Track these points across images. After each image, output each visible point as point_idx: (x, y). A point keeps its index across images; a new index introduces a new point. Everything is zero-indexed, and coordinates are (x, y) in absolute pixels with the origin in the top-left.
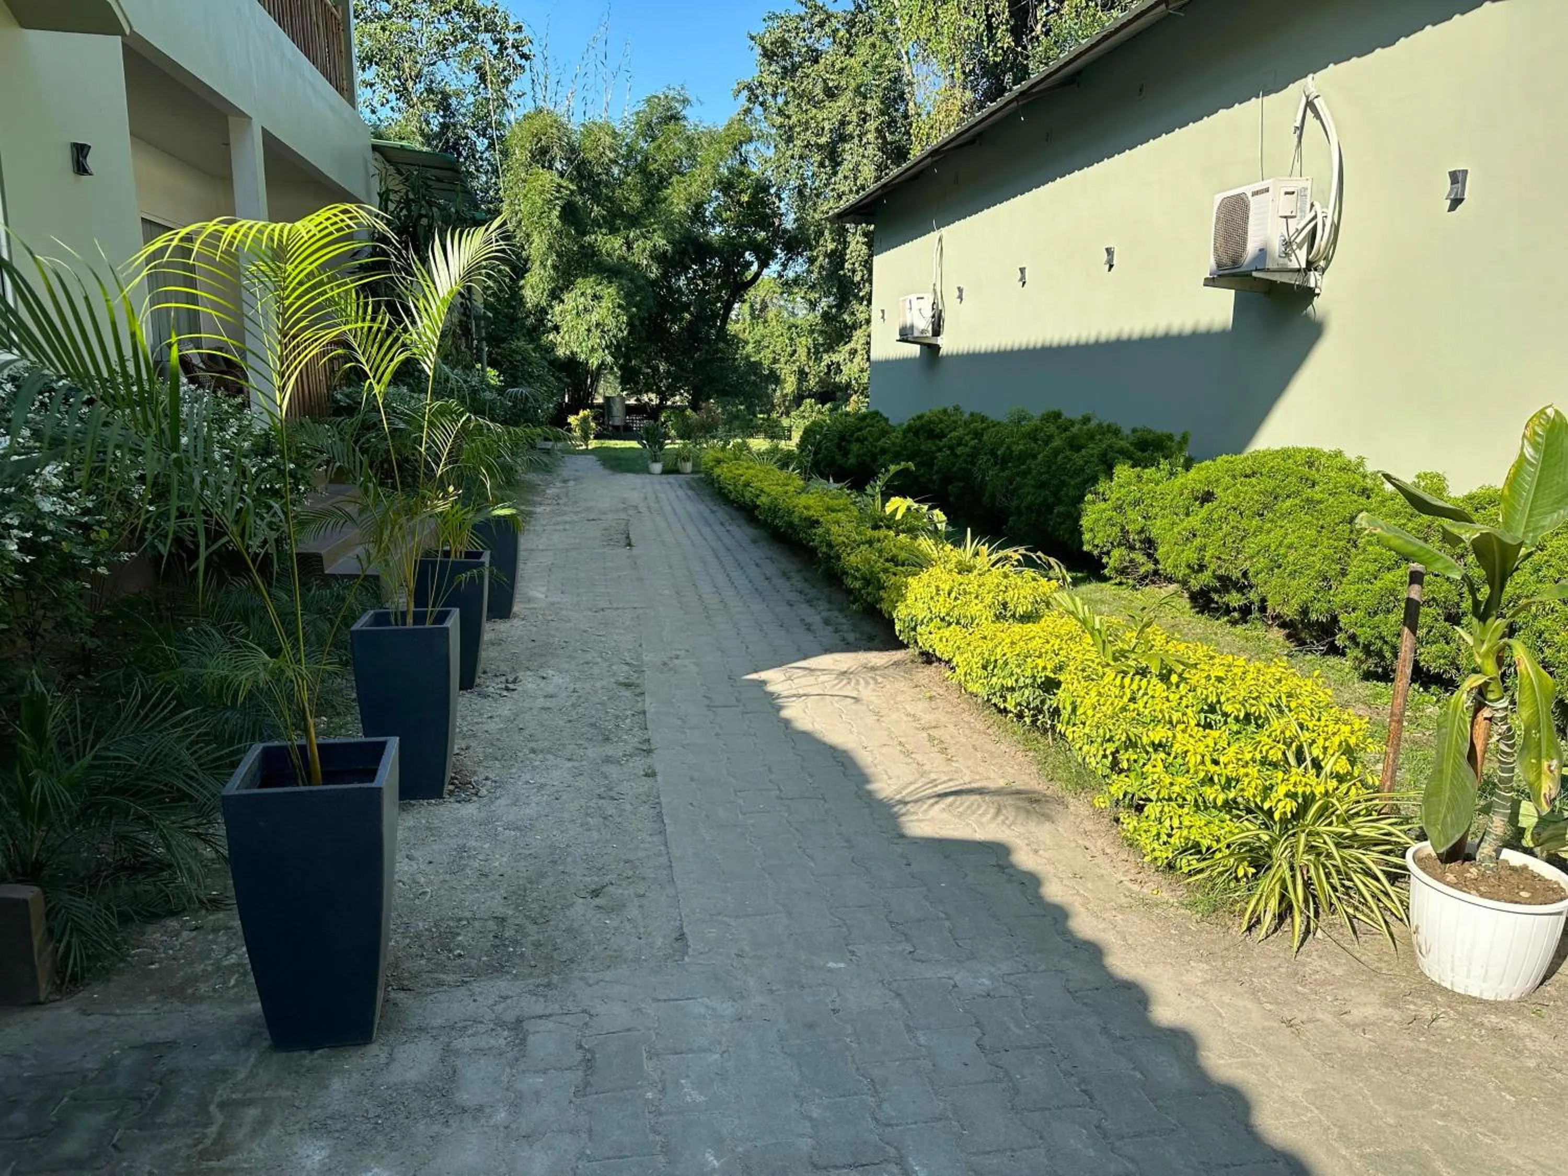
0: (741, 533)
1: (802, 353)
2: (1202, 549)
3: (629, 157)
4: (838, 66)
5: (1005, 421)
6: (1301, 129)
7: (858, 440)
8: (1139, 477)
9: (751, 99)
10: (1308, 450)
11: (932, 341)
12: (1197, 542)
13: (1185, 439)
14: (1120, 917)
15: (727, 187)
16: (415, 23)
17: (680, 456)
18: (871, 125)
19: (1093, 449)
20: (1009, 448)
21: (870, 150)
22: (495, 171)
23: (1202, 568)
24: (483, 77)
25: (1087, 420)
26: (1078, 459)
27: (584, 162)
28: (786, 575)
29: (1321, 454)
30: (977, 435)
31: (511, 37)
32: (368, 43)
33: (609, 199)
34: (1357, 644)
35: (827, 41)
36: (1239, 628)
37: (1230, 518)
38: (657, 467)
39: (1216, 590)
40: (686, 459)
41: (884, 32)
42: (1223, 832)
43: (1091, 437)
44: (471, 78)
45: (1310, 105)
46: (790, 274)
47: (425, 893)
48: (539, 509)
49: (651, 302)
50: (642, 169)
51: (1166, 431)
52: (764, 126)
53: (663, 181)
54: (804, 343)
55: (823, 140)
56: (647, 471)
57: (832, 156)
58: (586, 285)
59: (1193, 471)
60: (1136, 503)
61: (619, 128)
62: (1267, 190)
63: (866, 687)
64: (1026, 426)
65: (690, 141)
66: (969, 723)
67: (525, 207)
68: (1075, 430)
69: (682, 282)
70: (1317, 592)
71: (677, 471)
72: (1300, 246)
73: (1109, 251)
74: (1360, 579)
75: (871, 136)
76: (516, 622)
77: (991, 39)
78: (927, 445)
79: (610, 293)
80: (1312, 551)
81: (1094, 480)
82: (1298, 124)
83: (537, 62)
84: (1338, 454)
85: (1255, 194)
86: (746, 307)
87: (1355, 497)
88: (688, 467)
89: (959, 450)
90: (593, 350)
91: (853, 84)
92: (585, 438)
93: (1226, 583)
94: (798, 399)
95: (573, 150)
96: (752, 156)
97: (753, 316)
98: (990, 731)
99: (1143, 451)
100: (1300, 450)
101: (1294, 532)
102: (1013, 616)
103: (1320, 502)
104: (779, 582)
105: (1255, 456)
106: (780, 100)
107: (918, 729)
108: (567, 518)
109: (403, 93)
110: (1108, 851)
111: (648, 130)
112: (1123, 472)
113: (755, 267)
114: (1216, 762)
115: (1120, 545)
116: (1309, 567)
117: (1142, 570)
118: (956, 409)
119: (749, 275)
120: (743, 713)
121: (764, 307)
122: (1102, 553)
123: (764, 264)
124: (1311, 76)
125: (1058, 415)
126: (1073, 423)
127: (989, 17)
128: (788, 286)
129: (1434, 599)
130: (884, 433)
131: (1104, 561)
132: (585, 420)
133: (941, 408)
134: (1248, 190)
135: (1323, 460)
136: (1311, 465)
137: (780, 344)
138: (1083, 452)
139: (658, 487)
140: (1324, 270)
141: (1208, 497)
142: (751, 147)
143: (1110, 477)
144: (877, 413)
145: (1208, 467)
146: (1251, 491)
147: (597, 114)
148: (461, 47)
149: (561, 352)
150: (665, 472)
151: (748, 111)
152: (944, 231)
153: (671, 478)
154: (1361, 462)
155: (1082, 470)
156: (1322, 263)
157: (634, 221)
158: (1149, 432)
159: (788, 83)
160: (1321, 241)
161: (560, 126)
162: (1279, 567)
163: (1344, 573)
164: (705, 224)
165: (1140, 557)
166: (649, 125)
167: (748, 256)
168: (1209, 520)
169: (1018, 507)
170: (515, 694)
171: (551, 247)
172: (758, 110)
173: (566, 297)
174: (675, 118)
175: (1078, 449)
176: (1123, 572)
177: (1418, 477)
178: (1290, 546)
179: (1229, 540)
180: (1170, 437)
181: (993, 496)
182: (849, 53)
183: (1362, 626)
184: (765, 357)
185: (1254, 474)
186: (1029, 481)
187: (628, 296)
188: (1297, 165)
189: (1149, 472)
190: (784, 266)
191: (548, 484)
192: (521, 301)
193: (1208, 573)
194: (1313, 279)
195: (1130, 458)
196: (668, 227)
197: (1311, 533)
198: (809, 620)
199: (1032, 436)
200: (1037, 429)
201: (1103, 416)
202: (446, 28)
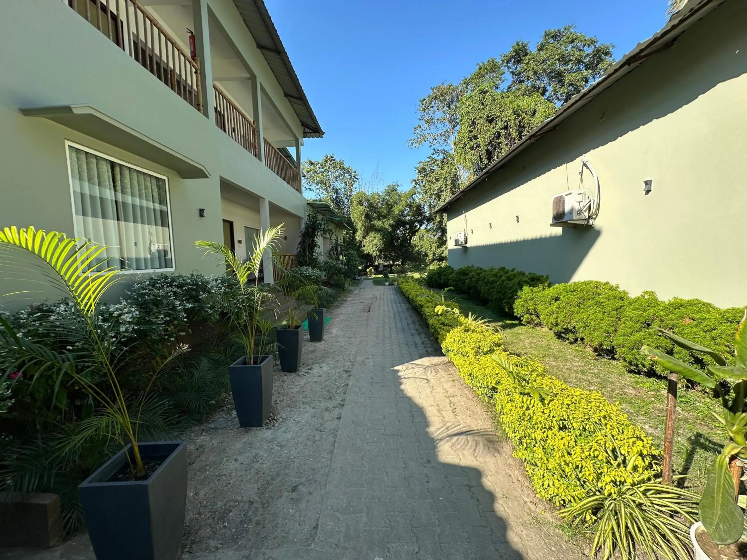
0: (405, 306)
1: (434, 248)
2: (557, 318)
3: (383, 201)
4: (439, 173)
5: (487, 270)
6: (581, 173)
7: (443, 275)
8: (532, 290)
9: (416, 183)
10: (595, 282)
11: (465, 245)
12: (555, 315)
13: (547, 277)
14: (525, 532)
15: (410, 206)
16: (330, 173)
17: (394, 280)
18: (449, 187)
19: (516, 281)
20: (488, 279)
21: (449, 194)
22: (349, 208)
23: (557, 325)
24: (346, 185)
25: (514, 270)
26: (510, 284)
27: (371, 203)
28: (414, 323)
29: (600, 284)
30: (478, 274)
31: (353, 174)
32: (318, 179)
33: (378, 212)
34: (626, 361)
35: (436, 167)
36: (573, 346)
37: (567, 307)
38: (387, 284)
39: (563, 333)
40: (395, 281)
41: (451, 163)
42: (576, 493)
43: (515, 276)
44: (343, 185)
45: (584, 165)
46: (428, 228)
47: (230, 483)
48: (349, 299)
49: (389, 238)
50: (387, 204)
51: (541, 274)
52: (420, 190)
53: (392, 206)
54: (434, 245)
55: (435, 192)
56: (385, 285)
57: (438, 196)
58: (372, 234)
59: (551, 288)
60: (531, 299)
61: (380, 194)
62: (571, 194)
63: (430, 374)
64: (494, 272)
65: (399, 196)
66: (466, 394)
67: (356, 215)
68: (509, 274)
69: (398, 231)
70: (605, 338)
71: (393, 285)
72: (585, 211)
73: (517, 217)
74: (624, 335)
75: (449, 190)
76: (323, 343)
77: (481, 161)
78: (463, 278)
79: (378, 236)
80: (602, 322)
81: (517, 291)
82: (581, 171)
83: (360, 180)
84: (608, 283)
85: (566, 195)
86: (418, 237)
87: (617, 301)
88: (396, 283)
89: (473, 279)
90: (374, 251)
91: (443, 177)
92: (371, 275)
93: (567, 330)
94: (433, 260)
95: (368, 200)
96: (416, 198)
97: (420, 239)
98: (474, 399)
99: (533, 281)
100: (592, 282)
101: (593, 314)
102: (482, 352)
103: (603, 302)
104: (412, 326)
105: (575, 283)
106: (424, 183)
107: (446, 397)
108: (355, 302)
109: (326, 190)
110: (520, 479)
111: (388, 194)
112: (526, 289)
113: (418, 226)
114: (569, 454)
115: (527, 313)
116: (601, 328)
117: (536, 322)
118: (473, 266)
119: (417, 228)
120: (383, 386)
121: (423, 236)
122: (521, 316)
123: (421, 226)
124: (584, 155)
125: (504, 268)
126: (509, 271)
127: (480, 156)
128: (428, 231)
129: (660, 346)
130: (451, 273)
131: (522, 319)
132: (371, 270)
133: (467, 266)
134: (564, 194)
135: (602, 285)
136: (597, 287)
137: (428, 246)
138: (512, 282)
139: (386, 290)
140: (595, 219)
141: (557, 299)
142: (415, 196)
143: (522, 290)
144: (450, 267)
145: (556, 288)
146: (574, 298)
147: (375, 191)
148: (341, 177)
149: (365, 252)
150: (389, 285)
151: (415, 187)
152: (467, 213)
153: (391, 287)
154: (617, 287)
155: (512, 288)
156: (594, 217)
157: (385, 217)
158: (534, 274)
159: (425, 179)
160: (593, 209)
161: (364, 194)
162: (588, 326)
163: (616, 330)
164: (405, 216)
165: (534, 317)
166: (388, 193)
167: (416, 224)
168: (558, 308)
169: (492, 299)
170: (308, 375)
171: (363, 225)
172: (417, 186)
173: (367, 238)
174: (395, 190)
175: (511, 280)
176: (529, 323)
177: (644, 292)
178: (592, 320)
179: (567, 315)
180: (542, 277)
181: (484, 295)
182: (442, 169)
183: (627, 354)
184: (424, 249)
185: (574, 291)
186: (495, 290)
187: (383, 237)
188: (581, 185)
189: (535, 289)
190: (427, 226)
191: (355, 290)
192: (356, 240)
193: (560, 326)
194: (591, 222)
195: (528, 283)
196: (394, 217)
197: (600, 315)
198: (417, 342)
199: (495, 275)
200: (497, 273)
201: (519, 269)
202: (337, 173)
